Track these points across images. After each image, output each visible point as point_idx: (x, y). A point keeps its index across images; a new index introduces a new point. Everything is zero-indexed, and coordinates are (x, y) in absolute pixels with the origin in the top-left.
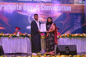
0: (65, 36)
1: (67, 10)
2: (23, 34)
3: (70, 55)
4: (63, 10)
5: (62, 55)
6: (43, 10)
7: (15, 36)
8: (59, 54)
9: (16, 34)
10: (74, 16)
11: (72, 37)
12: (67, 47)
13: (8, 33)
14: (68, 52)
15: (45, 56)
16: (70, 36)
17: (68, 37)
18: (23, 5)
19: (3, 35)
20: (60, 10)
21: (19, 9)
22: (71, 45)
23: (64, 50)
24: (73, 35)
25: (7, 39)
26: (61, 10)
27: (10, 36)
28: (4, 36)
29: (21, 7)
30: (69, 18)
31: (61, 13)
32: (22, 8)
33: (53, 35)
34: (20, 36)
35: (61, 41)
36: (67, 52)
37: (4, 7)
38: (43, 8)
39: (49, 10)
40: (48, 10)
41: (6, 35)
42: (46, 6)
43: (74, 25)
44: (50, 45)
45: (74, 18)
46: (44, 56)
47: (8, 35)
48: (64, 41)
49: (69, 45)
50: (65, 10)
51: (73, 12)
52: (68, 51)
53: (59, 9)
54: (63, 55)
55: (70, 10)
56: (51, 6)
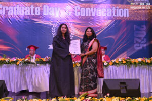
0: (119, 62)
1: (122, 16)
2: (42, 58)
3: (129, 98)
4: (114, 15)
5: (114, 97)
6: (79, 15)
7: (28, 63)
8: (108, 95)
9: (30, 59)
10: (135, 26)
11: (131, 63)
12: (123, 82)
13: (15, 56)
14: (125, 92)
15: (83, 98)
16: (127, 62)
17: (124, 64)
18: (43, 7)
19: (7, 60)
20: (108, 15)
21: (36, 14)
22: (130, 78)
23: (118, 88)
24: (133, 60)
25: (15, 68)
26: (111, 15)
27: (18, 63)
28: (9, 62)
29: (39, 10)
30: (125, 30)
31: (110, 21)
32: (42, 12)
33: (94, 61)
34: (37, 62)
35: (112, 72)
36: (122, 92)
37: (8, 10)
38: (79, 12)
39: (90, 15)
40: (87, 15)
41: (11, 60)
42: (84, 9)
43: (135, 42)
44: (87, 78)
45: (135, 30)
46: (80, 98)
47: (15, 60)
48: (117, 72)
49: (127, 78)
50: (117, 16)
51: (132, 18)
52: (124, 90)
53: (108, 13)
54: (116, 98)
55: (128, 16)
56: (92, 9)
